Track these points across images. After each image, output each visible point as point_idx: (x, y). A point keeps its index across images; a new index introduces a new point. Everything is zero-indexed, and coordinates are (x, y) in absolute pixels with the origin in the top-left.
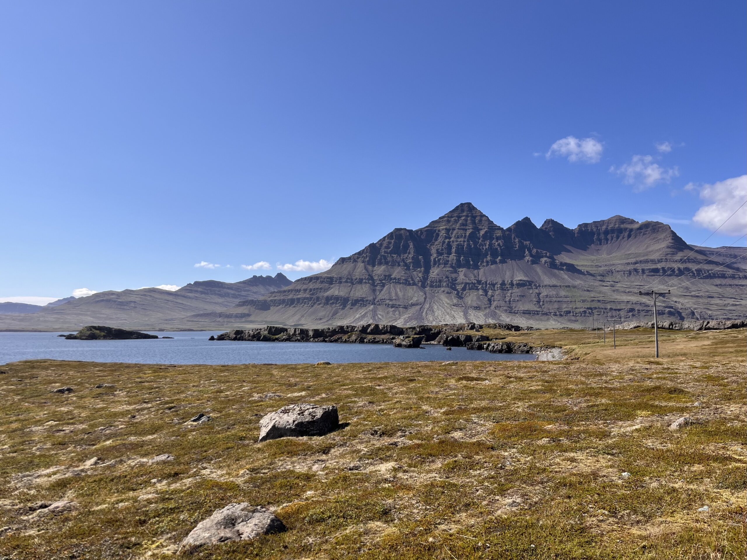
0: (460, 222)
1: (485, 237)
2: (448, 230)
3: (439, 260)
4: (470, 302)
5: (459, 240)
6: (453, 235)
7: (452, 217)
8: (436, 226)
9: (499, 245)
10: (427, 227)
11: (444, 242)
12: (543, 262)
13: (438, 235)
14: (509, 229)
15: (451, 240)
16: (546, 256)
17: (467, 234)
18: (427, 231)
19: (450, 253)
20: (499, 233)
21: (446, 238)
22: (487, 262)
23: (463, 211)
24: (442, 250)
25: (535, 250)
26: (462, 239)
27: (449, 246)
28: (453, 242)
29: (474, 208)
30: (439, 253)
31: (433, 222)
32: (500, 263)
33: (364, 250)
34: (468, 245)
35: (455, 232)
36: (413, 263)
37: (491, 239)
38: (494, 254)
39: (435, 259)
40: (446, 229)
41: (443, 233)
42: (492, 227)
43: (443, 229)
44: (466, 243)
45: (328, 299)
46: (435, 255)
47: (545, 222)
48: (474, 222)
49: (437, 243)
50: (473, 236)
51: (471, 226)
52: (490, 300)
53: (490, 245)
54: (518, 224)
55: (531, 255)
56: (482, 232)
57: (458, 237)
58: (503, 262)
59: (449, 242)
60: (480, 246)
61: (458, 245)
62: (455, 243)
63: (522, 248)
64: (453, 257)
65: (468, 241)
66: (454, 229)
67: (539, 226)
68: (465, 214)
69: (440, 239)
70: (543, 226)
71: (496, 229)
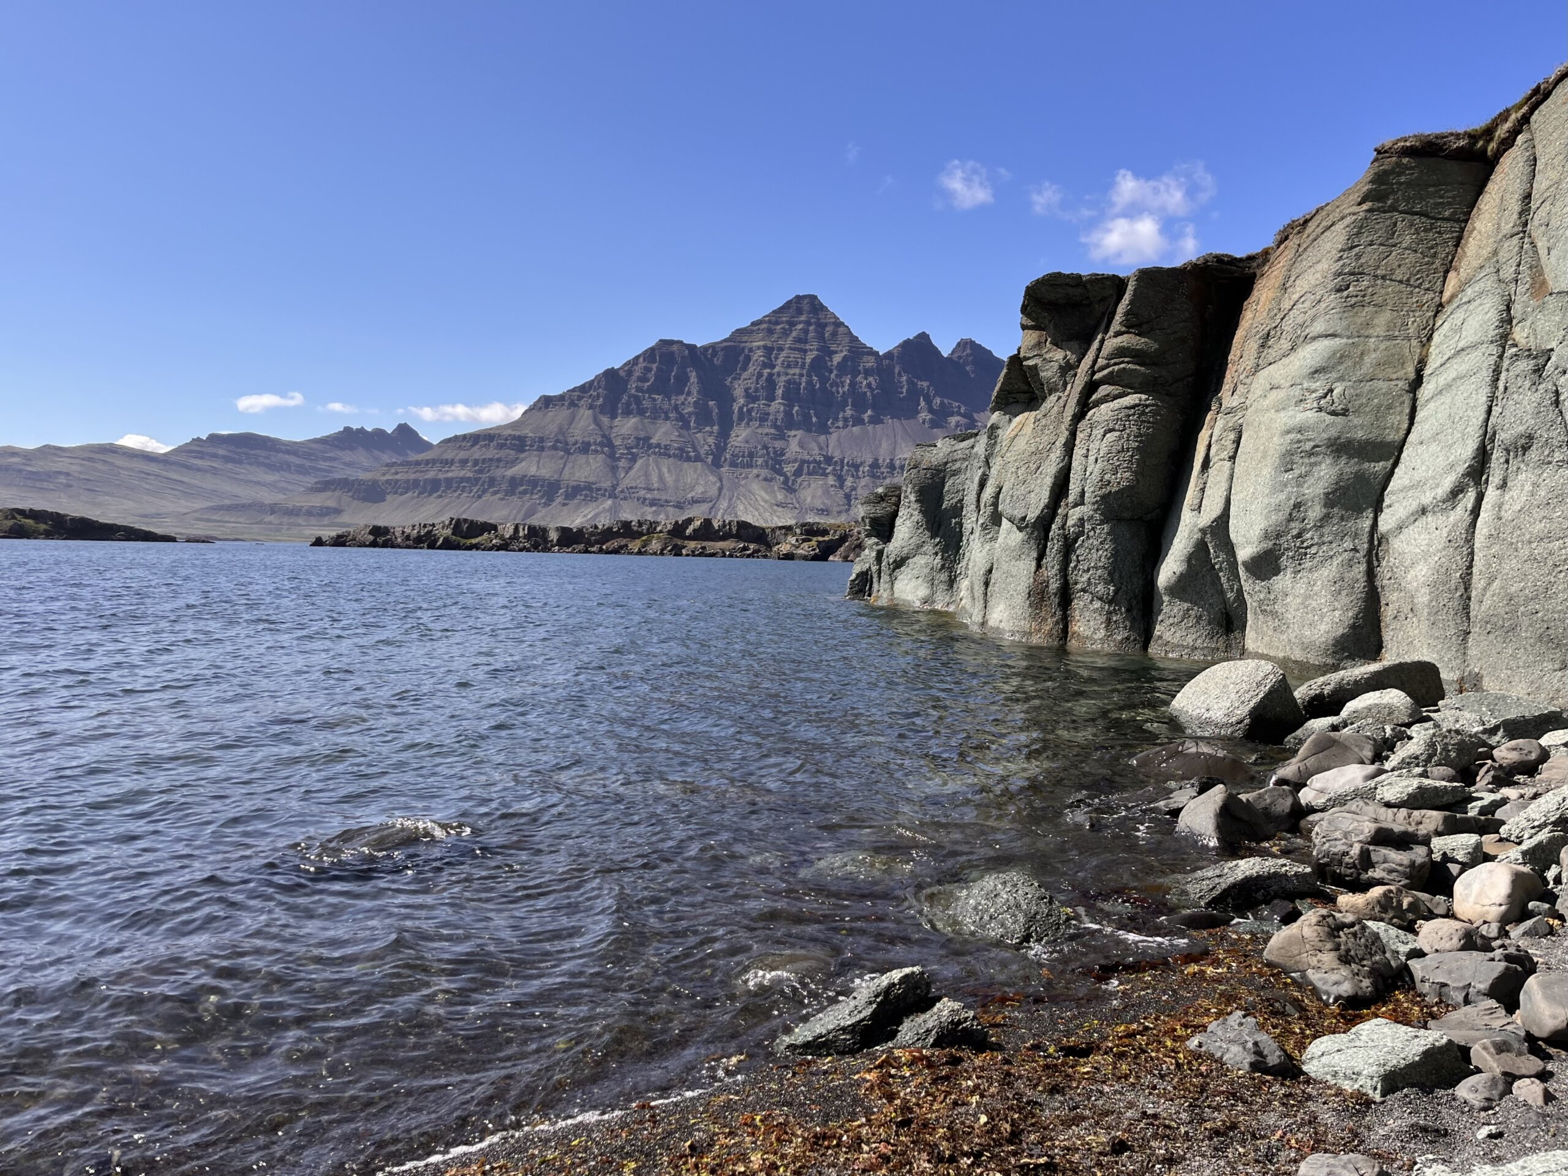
0: (794, 334)
1: (842, 367)
2: (768, 350)
3: (750, 411)
4: (809, 500)
5: (791, 371)
6: (779, 361)
7: (777, 323)
8: (745, 339)
9: (869, 385)
10: (725, 340)
11: (760, 375)
12: (953, 424)
13: (748, 359)
14: (889, 355)
15: (776, 370)
16: (959, 414)
17: (808, 360)
18: (724, 349)
19: (771, 398)
20: (870, 362)
21: (765, 365)
22: (846, 420)
23: (800, 312)
24: (756, 390)
25: (937, 400)
26: (797, 371)
27: (771, 383)
28: (779, 374)
29: (823, 308)
30: (751, 397)
31: (740, 332)
32: (870, 422)
33: (592, 381)
34: (810, 383)
35: (783, 354)
36: (696, 414)
37: (855, 373)
38: (860, 404)
39: (741, 409)
40: (765, 347)
41: (758, 356)
42: (858, 350)
43: (759, 348)
44: (804, 379)
45: (514, 484)
46: (742, 401)
47: (959, 344)
48: (821, 337)
49: (745, 375)
50: (819, 366)
51: (815, 345)
52: (848, 497)
53: (853, 384)
54: (906, 345)
55: (931, 410)
56: (837, 359)
57: (789, 366)
58: (876, 420)
59: (771, 375)
60: (832, 386)
61: (789, 382)
62: (783, 378)
63: (915, 393)
64: (777, 406)
65: (809, 375)
66: (781, 349)
67: (946, 351)
68: (803, 318)
69: (751, 369)
70: (953, 352)
71: (864, 354)
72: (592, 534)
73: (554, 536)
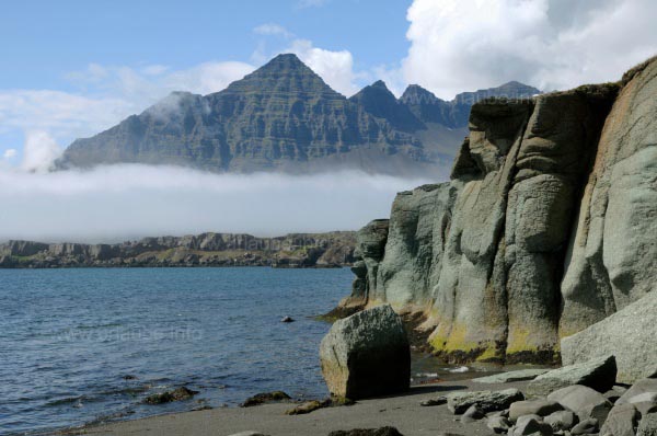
0: (278, 85)
1: (317, 109)
2: (259, 97)
3: (245, 146)
5: (277, 113)
6: (268, 106)
7: (264, 76)
8: (240, 89)
9: (339, 123)
10: (224, 91)
11: (252, 117)
12: (407, 150)
13: (242, 105)
14: (354, 99)
15: (265, 113)
16: (410, 142)
17: (290, 105)
18: (224, 97)
19: (262, 135)
20: (339, 105)
21: (256, 109)
22: (322, 150)
23: (281, 66)
24: (250, 129)
25: (394, 133)
26: (282, 113)
27: (262, 124)
28: (268, 116)
29: (300, 63)
30: (245, 135)
31: (235, 84)
32: (341, 151)
34: (292, 122)
35: (271, 100)
36: (203, 149)
37: (328, 112)
38: (332, 137)
39: (238, 144)
40: (257, 96)
41: (251, 102)
42: (329, 94)
43: (251, 96)
44: (288, 119)
46: (239, 138)
47: (408, 89)
48: (300, 85)
49: (241, 117)
50: (298, 109)
51: (296, 93)
53: (326, 123)
54: (367, 90)
55: (388, 141)
56: (313, 103)
57: (275, 110)
58: (345, 149)
59: (261, 117)
60: (310, 123)
61: (276, 122)
62: (272, 119)
63: (374, 130)
64: (267, 140)
65: (291, 116)
66: (268, 96)
68: (285, 72)
69: (247, 112)
70: (404, 95)
71: (333, 98)
72: (125, 249)
73: (95, 252)
